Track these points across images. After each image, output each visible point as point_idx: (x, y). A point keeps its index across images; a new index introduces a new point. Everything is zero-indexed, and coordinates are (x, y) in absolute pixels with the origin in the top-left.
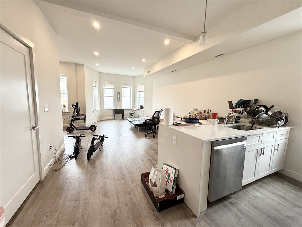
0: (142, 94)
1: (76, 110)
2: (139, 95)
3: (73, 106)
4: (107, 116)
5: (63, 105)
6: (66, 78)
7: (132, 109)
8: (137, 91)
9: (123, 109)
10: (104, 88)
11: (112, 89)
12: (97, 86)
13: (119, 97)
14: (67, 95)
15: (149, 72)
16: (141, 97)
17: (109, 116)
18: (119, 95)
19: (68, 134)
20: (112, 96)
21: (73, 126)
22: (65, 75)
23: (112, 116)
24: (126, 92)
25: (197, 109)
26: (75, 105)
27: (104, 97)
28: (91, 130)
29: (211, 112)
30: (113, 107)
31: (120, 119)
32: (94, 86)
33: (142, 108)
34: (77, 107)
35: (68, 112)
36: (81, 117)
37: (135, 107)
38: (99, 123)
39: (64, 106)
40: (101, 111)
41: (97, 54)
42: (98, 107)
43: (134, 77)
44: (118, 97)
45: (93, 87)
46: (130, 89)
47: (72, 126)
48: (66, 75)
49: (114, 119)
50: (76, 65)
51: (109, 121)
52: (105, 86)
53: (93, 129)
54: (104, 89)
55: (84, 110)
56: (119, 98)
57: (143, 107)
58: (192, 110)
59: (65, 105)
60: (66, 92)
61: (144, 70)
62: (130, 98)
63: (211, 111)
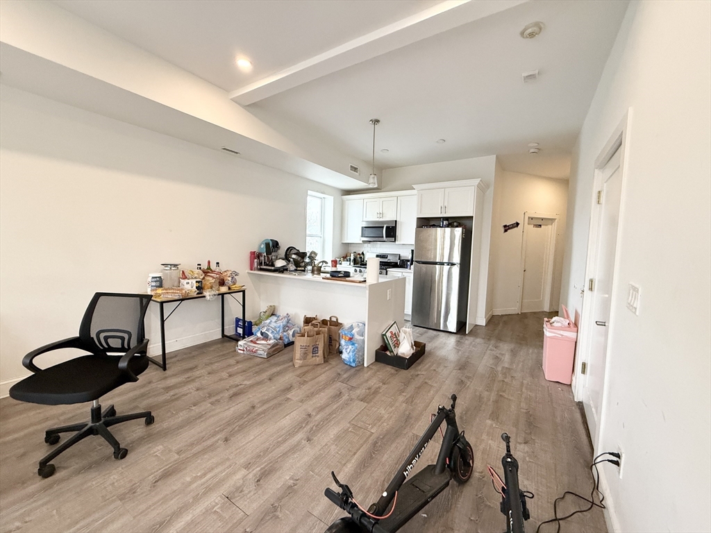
29: (218, 266)
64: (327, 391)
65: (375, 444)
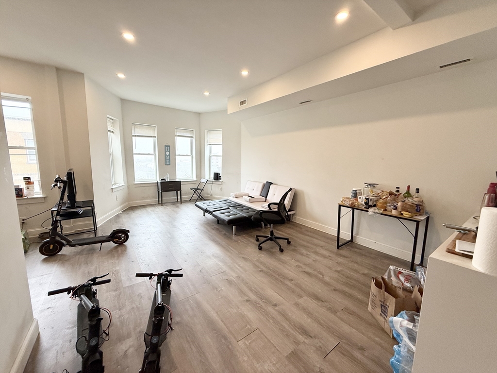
0: (218, 150)
1: (66, 194)
2: (210, 151)
3: (58, 184)
4: (143, 198)
5: (25, 178)
6: (28, 105)
7: (195, 179)
8: (206, 144)
9: (177, 180)
10: (134, 136)
11: (152, 139)
12: (117, 131)
13: (169, 155)
14: (34, 152)
15: (242, 103)
16: (214, 156)
17: (146, 198)
18: (169, 152)
19: (45, 260)
20: (153, 153)
21: (59, 236)
22: (25, 97)
23: (154, 197)
24: (183, 146)
25: (373, 185)
26: (63, 182)
27: (134, 155)
28: (114, 242)
29: (418, 192)
30: (155, 178)
31: (173, 203)
32: (110, 131)
33: (217, 177)
34: (68, 184)
35: (41, 196)
36: (81, 211)
37: (202, 176)
38: (126, 216)
39: (28, 180)
40: (128, 187)
41: (129, 36)
42: (120, 179)
43: (199, 114)
44: (167, 156)
45: (109, 133)
46: (189, 139)
47: (58, 238)
48: (30, 98)
49: (161, 203)
50: (61, 72)
51: (149, 209)
52: (136, 131)
53: (120, 238)
54: (133, 138)
55: (89, 189)
56: (168, 158)
57: (221, 175)
58: (360, 186)
59: (29, 178)
60: (32, 144)
61: (228, 98)
62: (190, 157)
63: (418, 190)
64: (316, 325)
65: (225, 338)
